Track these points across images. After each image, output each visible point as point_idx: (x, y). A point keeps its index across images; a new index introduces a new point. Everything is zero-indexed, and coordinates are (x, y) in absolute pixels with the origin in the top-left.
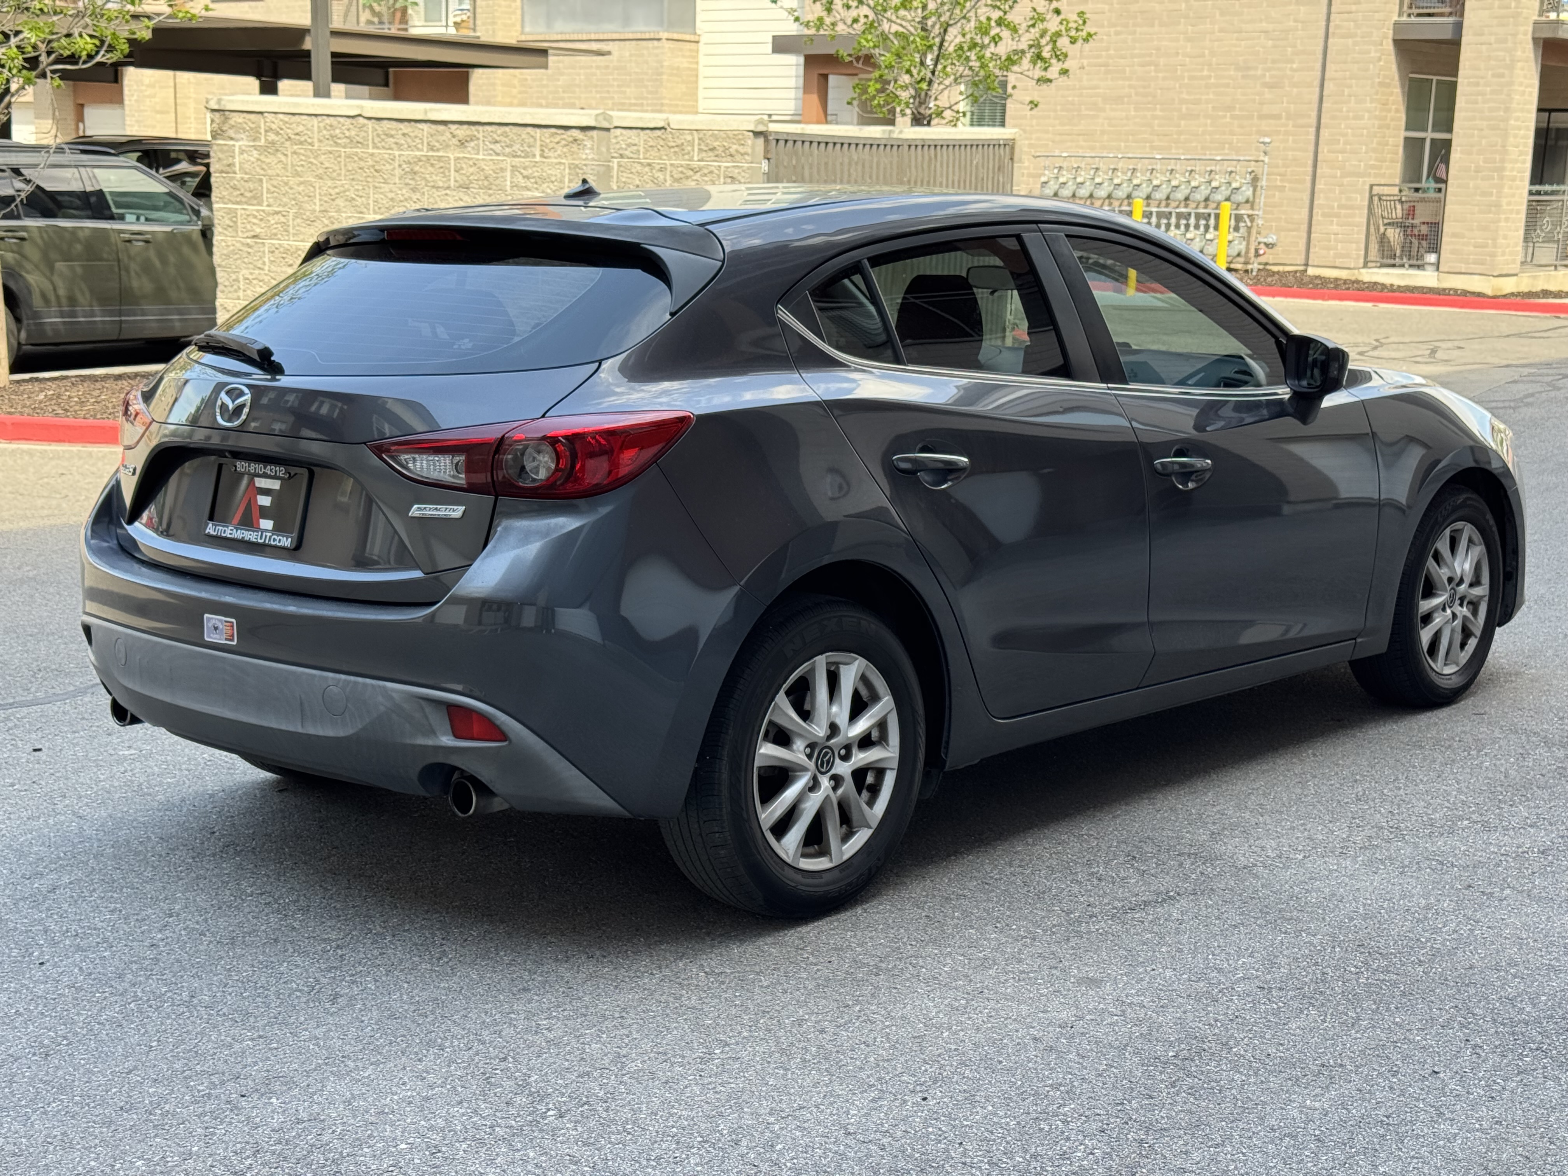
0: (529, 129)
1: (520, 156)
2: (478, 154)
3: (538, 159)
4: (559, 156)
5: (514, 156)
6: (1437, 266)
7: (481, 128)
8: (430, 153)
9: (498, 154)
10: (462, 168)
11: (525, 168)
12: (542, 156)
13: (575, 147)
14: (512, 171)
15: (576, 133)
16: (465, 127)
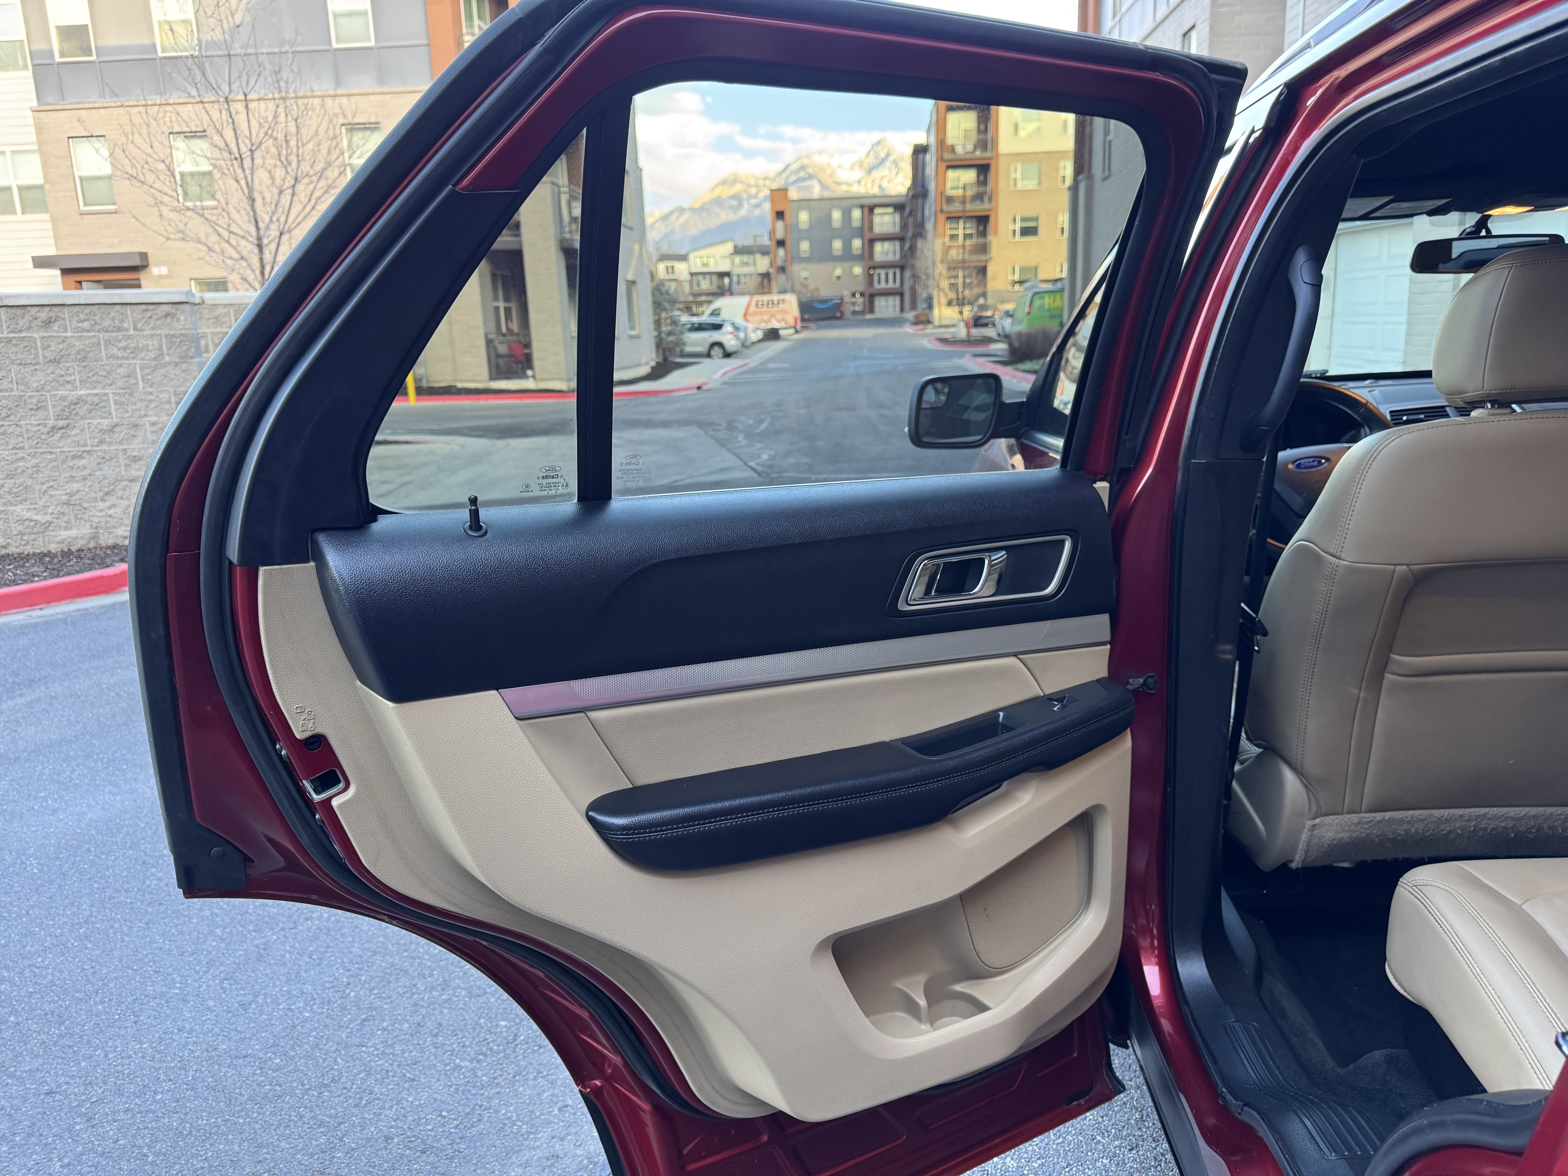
0: (118, 308)
1: (112, 331)
2: (66, 331)
3: (132, 332)
4: (153, 329)
5: (107, 331)
6: (534, 377)
7: (66, 309)
8: (12, 335)
9: (89, 331)
10: (49, 346)
11: (119, 341)
12: (135, 329)
13: (169, 320)
14: (106, 345)
15: (167, 308)
16: (47, 309)
